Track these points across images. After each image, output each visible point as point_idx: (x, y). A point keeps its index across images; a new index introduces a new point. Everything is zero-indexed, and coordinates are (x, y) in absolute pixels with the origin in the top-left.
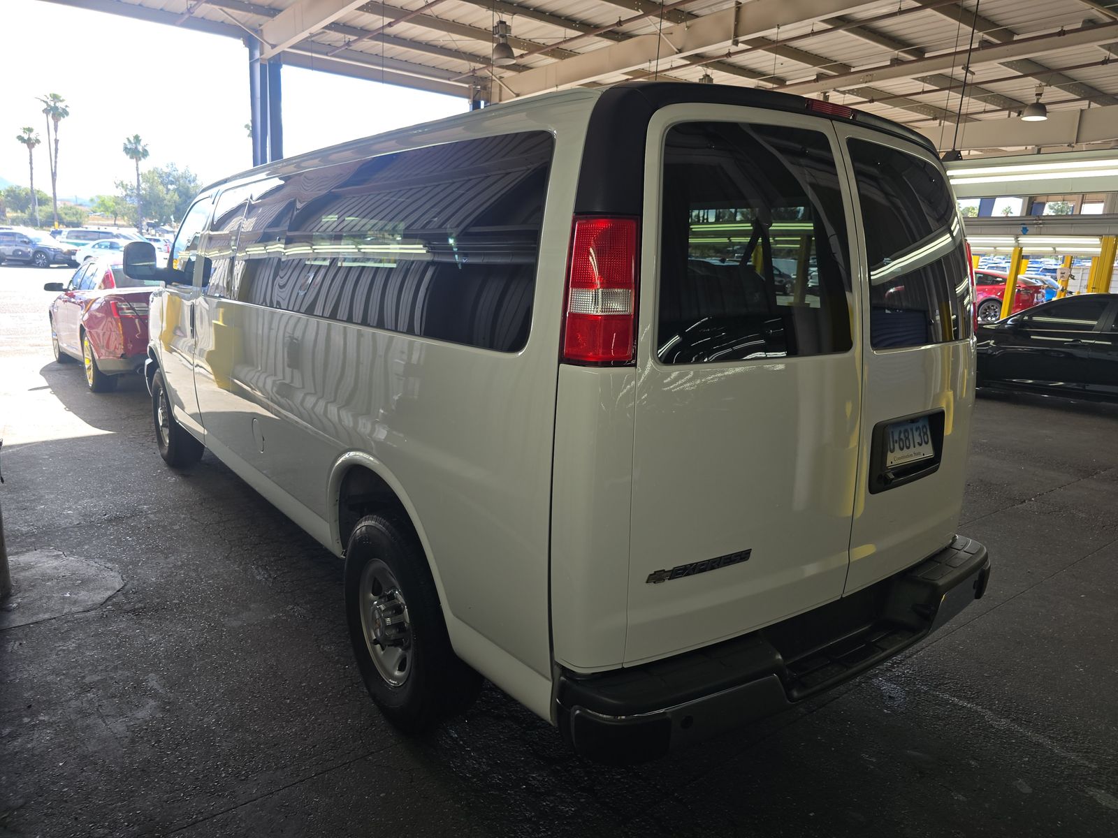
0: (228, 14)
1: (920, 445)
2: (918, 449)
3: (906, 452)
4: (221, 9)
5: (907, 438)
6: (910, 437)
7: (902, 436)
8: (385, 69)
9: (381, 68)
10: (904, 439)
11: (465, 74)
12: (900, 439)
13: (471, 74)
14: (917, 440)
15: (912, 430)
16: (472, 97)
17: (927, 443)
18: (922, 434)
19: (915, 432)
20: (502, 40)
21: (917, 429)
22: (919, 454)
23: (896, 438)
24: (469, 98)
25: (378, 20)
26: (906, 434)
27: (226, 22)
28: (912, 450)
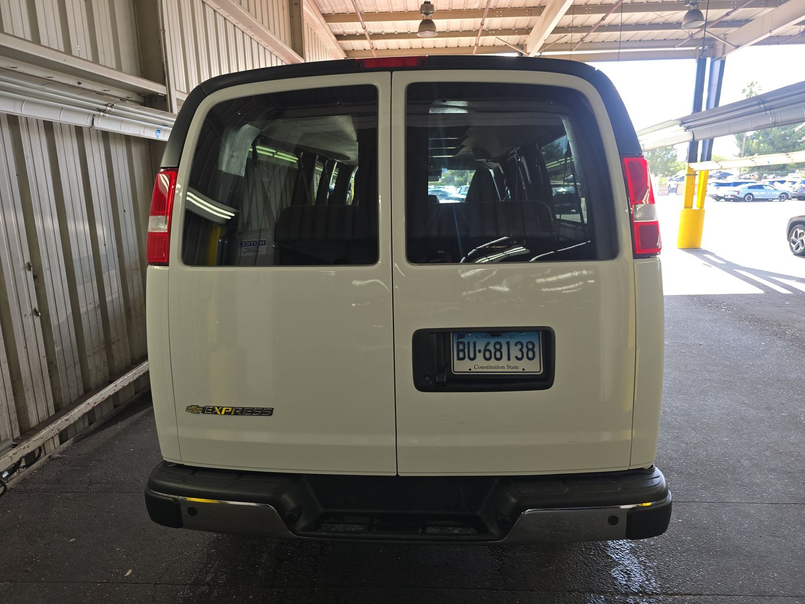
0: (501, 40)
1: (519, 360)
3: (491, 363)
4: (497, 38)
5: (498, 350)
6: (505, 350)
7: (491, 348)
8: (621, 51)
9: (617, 51)
10: (492, 350)
11: (686, 39)
13: (690, 39)
14: (515, 354)
16: (698, 57)
17: (531, 359)
18: (525, 350)
19: (513, 346)
20: (692, 8)
21: (518, 343)
23: (481, 348)
24: (695, 58)
25: (618, 16)
26: (497, 347)
27: (496, 45)
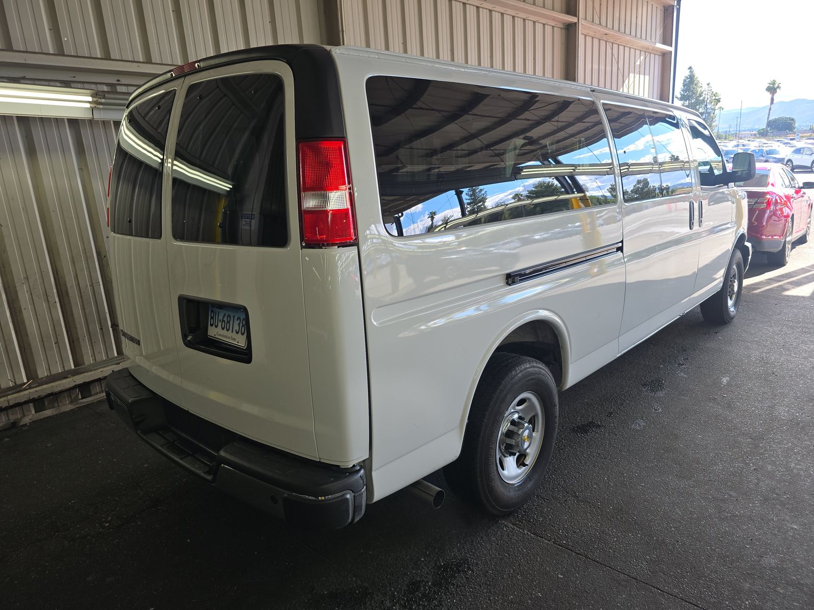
1: (237, 333)
2: (234, 335)
3: (225, 332)
5: (228, 322)
6: (231, 323)
7: (225, 319)
10: (226, 321)
12: (223, 321)
14: (236, 327)
15: (234, 317)
17: (243, 334)
18: (241, 325)
19: (235, 320)
21: (239, 318)
22: (234, 339)
23: (221, 318)
26: (229, 319)
28: (229, 334)
